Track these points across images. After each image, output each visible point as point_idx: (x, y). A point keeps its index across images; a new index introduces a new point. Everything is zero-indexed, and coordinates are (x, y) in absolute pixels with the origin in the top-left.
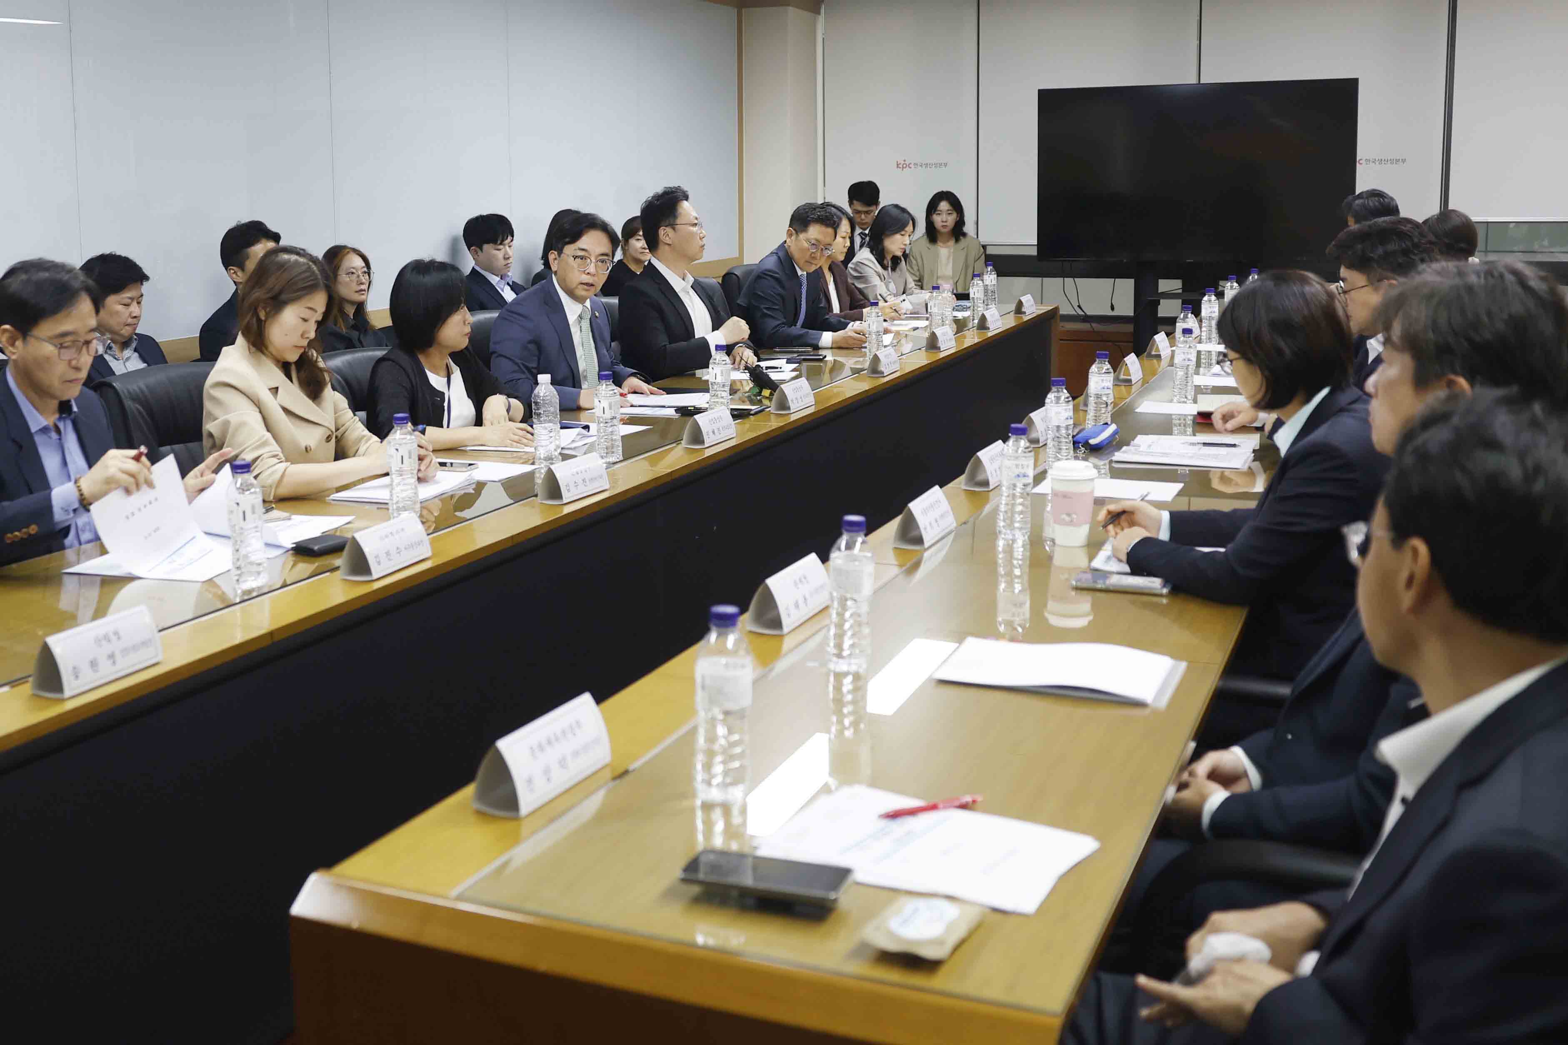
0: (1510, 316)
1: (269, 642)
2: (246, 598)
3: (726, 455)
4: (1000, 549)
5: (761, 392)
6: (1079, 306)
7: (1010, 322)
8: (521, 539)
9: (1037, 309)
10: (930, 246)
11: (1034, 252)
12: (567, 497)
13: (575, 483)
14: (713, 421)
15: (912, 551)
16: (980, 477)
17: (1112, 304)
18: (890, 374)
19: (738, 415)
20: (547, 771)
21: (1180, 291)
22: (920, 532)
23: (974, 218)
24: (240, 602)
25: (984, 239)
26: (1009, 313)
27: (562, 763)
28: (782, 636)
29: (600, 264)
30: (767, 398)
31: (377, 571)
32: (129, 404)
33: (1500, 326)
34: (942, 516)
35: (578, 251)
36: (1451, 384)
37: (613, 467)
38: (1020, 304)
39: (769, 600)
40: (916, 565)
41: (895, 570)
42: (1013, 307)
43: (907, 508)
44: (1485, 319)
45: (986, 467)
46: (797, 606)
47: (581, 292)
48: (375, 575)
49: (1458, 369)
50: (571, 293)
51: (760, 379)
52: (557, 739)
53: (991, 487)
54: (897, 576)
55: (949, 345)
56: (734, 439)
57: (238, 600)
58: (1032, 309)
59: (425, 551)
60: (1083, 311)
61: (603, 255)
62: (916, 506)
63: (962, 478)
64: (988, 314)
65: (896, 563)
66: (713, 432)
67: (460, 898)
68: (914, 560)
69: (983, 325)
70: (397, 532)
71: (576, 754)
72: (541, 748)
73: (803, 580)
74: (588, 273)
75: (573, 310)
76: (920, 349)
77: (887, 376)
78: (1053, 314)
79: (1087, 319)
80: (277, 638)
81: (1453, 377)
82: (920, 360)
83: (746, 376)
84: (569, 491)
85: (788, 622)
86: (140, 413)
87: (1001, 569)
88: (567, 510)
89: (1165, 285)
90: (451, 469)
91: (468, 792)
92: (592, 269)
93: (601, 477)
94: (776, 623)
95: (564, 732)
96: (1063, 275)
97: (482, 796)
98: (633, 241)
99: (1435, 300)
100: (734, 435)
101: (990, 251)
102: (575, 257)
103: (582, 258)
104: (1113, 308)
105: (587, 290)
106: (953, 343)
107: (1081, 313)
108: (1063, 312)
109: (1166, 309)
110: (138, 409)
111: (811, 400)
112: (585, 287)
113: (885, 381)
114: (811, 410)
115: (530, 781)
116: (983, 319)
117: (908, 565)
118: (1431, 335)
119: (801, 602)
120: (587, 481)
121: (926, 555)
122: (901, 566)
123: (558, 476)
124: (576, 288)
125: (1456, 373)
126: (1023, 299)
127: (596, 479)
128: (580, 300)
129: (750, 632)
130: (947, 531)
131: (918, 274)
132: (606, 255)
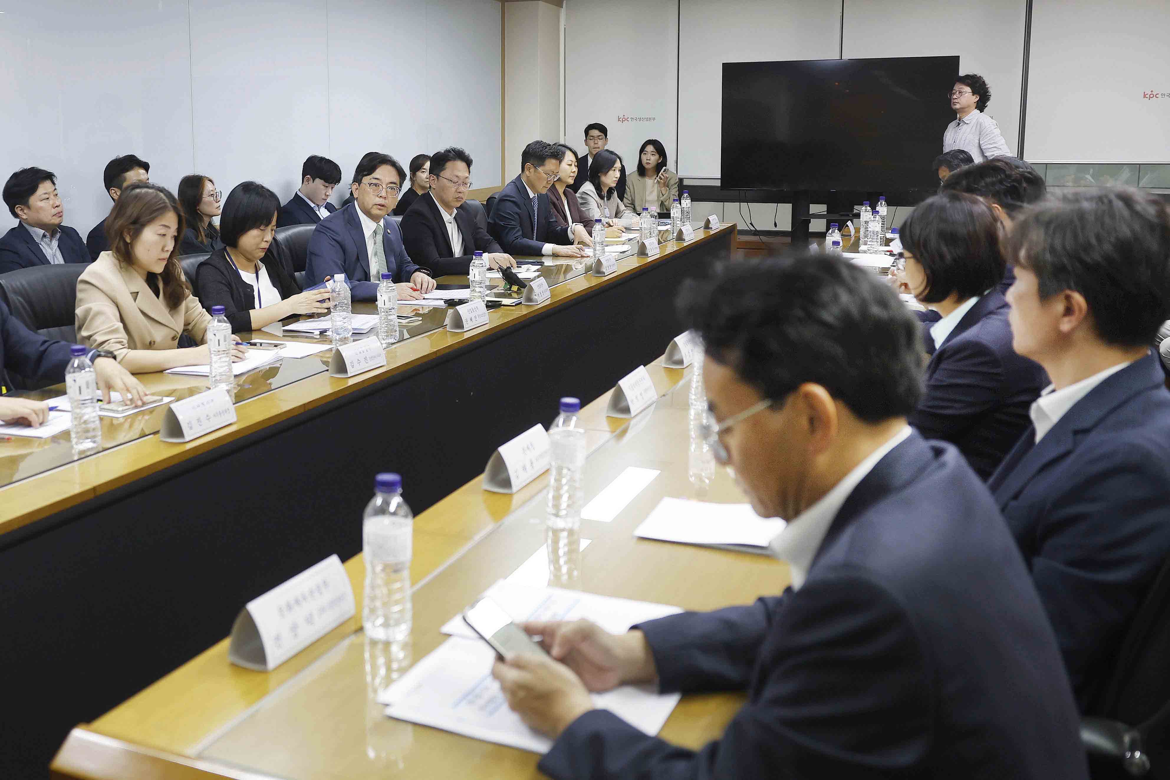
0: (1117, 239)
1: (91, 496)
2: (83, 456)
3: (481, 337)
4: (692, 418)
5: (511, 288)
6: (751, 224)
7: (700, 235)
8: (311, 407)
9: (721, 226)
10: (640, 178)
11: (718, 183)
12: (351, 372)
13: (358, 360)
14: (471, 311)
15: (621, 419)
16: (676, 357)
17: (775, 222)
18: (611, 274)
19: (492, 306)
20: (294, 628)
21: (826, 213)
22: (628, 403)
23: (675, 158)
24: (78, 460)
25: (681, 174)
26: (700, 228)
27: (309, 620)
28: (511, 495)
29: (389, 190)
30: (515, 292)
31: (189, 434)
32: (11, 296)
33: (1107, 247)
34: (646, 390)
35: (372, 180)
36: (1068, 298)
37: (391, 346)
38: (708, 222)
39: (501, 464)
40: (625, 431)
41: (607, 436)
42: (703, 224)
43: (617, 385)
44: (1093, 241)
45: (681, 349)
46: (524, 468)
47: (375, 211)
48: (187, 439)
49: (1072, 284)
50: (368, 213)
51: (510, 277)
52: (305, 598)
53: (685, 366)
54: (608, 441)
55: (654, 252)
56: (488, 324)
57: (76, 458)
58: (717, 225)
59: (231, 417)
60: (754, 227)
61: (391, 183)
62: (625, 383)
63: (663, 358)
64: (684, 229)
65: (609, 430)
66: (471, 319)
67: (200, 757)
68: (623, 427)
69: (680, 237)
70: (208, 403)
71: (322, 610)
72: (289, 607)
73: (530, 447)
74: (381, 197)
75: (368, 226)
76: (633, 255)
77: (607, 275)
78: (731, 230)
79: (756, 233)
80: (99, 492)
81: (1068, 292)
82: (633, 263)
83: (499, 275)
84: (353, 367)
85: (516, 483)
86: (22, 304)
87: (693, 433)
88: (351, 382)
89: (815, 209)
90: (261, 347)
91: (225, 644)
92: (383, 194)
93: (379, 355)
94: (507, 483)
95: (311, 592)
96: (740, 201)
97: (237, 649)
98: (419, 174)
99: (1052, 226)
100: (488, 322)
101: (686, 182)
102: (370, 184)
103: (376, 185)
104: (776, 225)
105: (380, 209)
106: (658, 251)
107: (752, 228)
108: (739, 228)
109: (816, 226)
110: (20, 302)
111: (548, 294)
112: (379, 207)
113: (606, 279)
114: (548, 302)
115: (278, 638)
116: (680, 232)
117: (618, 431)
118: (1048, 257)
119: (528, 467)
120: (368, 359)
121: (633, 422)
122: (613, 432)
123: (344, 355)
124: (372, 208)
125: (1070, 288)
126: (710, 218)
127: (375, 357)
128: (375, 218)
129: (486, 491)
130: (649, 403)
131: (630, 199)
132: (395, 183)
